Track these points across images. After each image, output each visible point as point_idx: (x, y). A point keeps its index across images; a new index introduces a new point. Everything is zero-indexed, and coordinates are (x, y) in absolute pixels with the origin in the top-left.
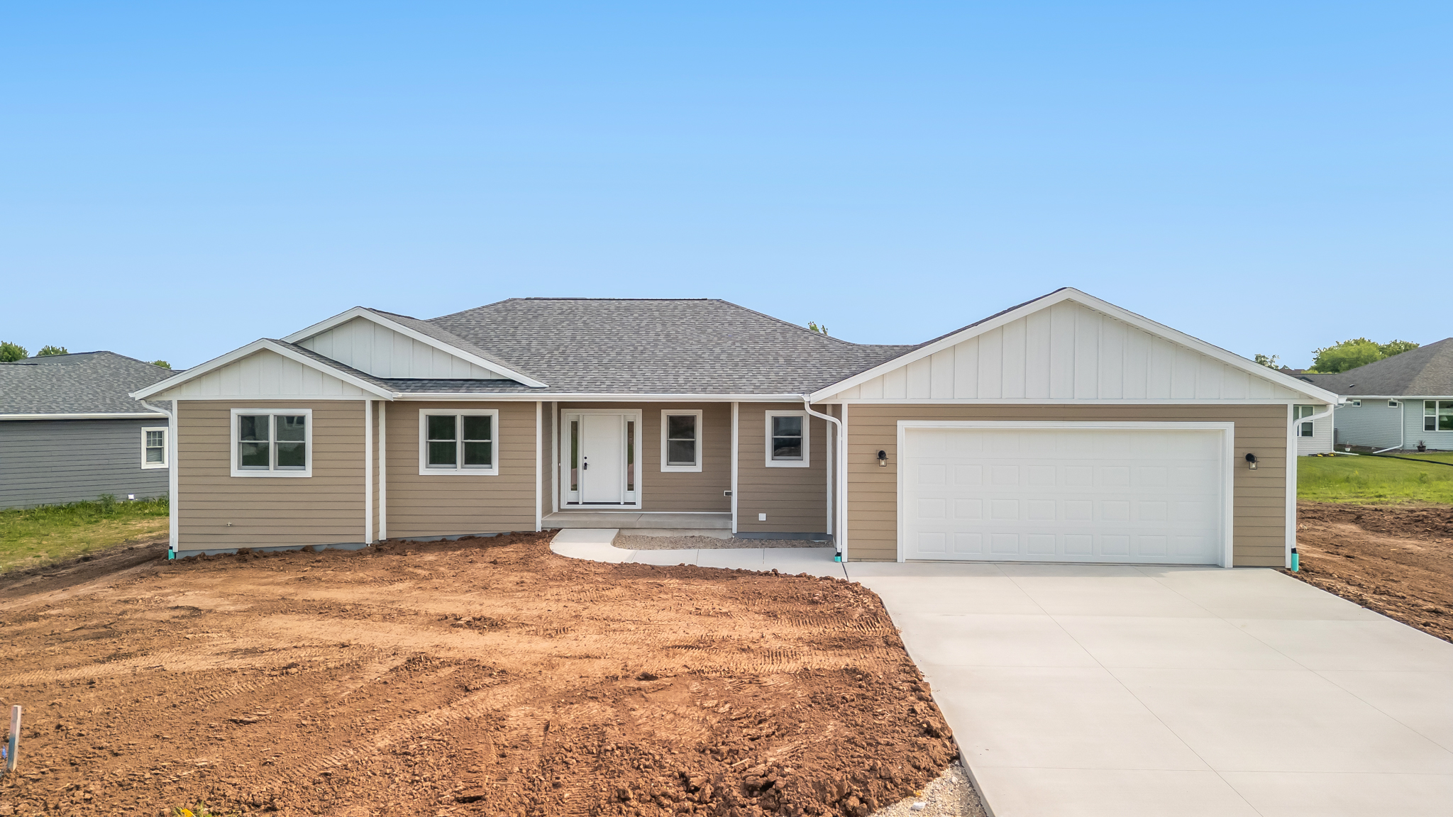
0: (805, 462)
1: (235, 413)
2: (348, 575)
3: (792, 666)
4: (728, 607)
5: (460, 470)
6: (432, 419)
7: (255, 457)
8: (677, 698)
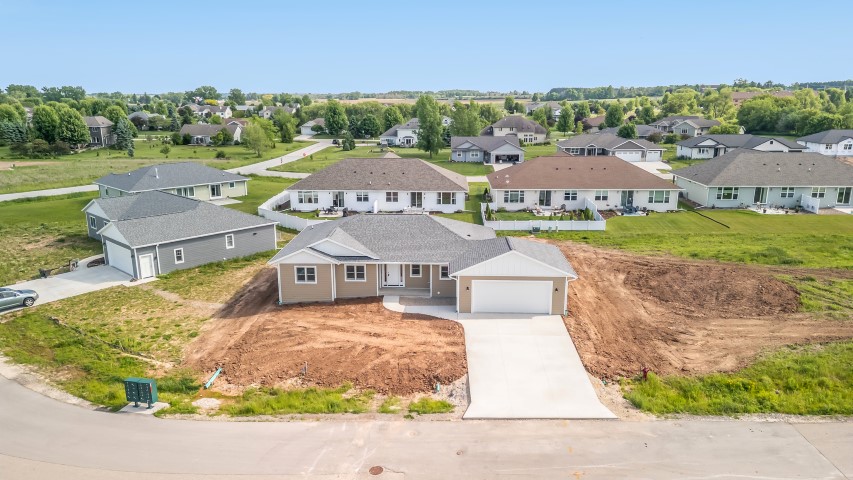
1: (295, 267)
2: (335, 315)
3: (443, 350)
4: (430, 331)
5: (356, 280)
6: (348, 267)
7: (301, 278)
8: (421, 358)
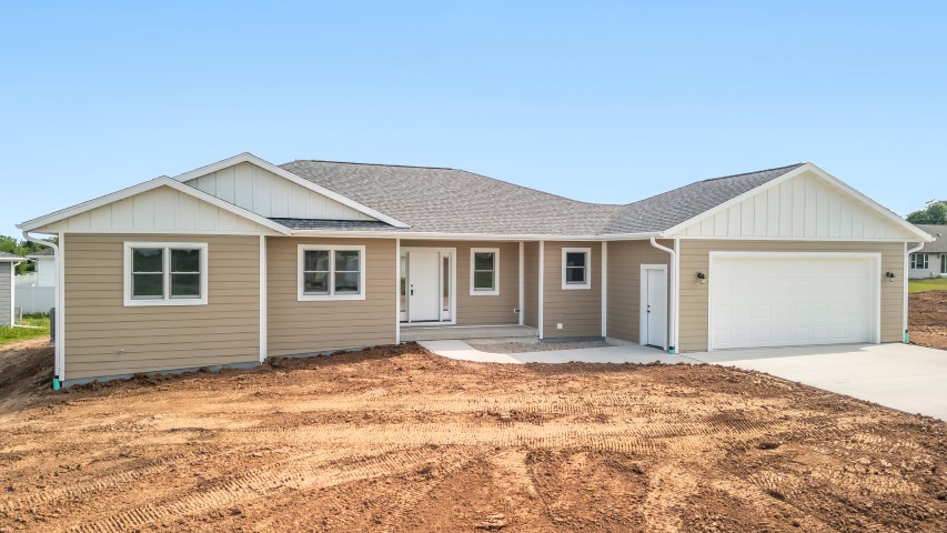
0: (587, 286)
1: (128, 247)
6: (308, 254)
